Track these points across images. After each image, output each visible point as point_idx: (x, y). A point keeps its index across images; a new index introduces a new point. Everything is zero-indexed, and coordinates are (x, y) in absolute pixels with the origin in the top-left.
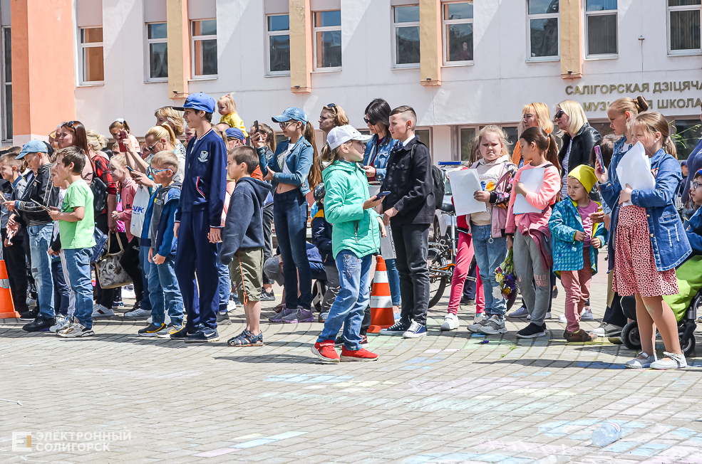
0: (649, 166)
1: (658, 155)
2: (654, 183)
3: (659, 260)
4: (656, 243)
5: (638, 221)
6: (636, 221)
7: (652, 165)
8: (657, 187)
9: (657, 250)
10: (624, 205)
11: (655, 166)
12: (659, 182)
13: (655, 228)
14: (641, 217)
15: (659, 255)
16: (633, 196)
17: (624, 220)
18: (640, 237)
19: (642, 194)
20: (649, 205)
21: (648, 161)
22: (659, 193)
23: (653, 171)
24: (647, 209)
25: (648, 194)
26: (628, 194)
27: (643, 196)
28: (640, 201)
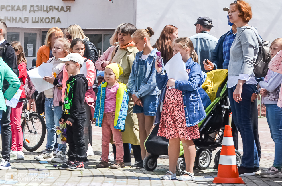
0: (185, 68)
1: (189, 61)
2: (188, 78)
3: (188, 120)
4: (187, 111)
5: (178, 98)
6: (177, 98)
7: (187, 67)
8: (189, 80)
9: (187, 114)
10: (170, 88)
11: (188, 68)
12: (190, 77)
13: (187, 103)
14: (179, 96)
15: (188, 118)
16: (176, 84)
17: (169, 97)
18: (180, 107)
19: (181, 83)
20: (184, 90)
21: (184, 65)
22: (191, 83)
23: (187, 70)
24: (183, 91)
25: (185, 83)
26: (173, 82)
27: (182, 84)
28: (179, 87)
